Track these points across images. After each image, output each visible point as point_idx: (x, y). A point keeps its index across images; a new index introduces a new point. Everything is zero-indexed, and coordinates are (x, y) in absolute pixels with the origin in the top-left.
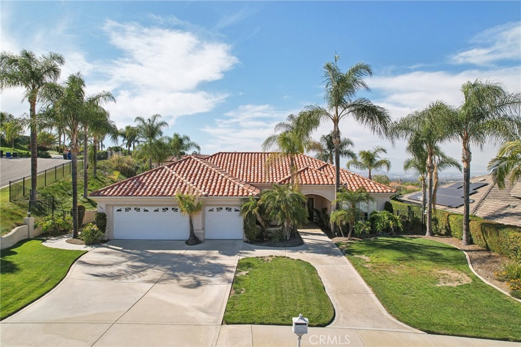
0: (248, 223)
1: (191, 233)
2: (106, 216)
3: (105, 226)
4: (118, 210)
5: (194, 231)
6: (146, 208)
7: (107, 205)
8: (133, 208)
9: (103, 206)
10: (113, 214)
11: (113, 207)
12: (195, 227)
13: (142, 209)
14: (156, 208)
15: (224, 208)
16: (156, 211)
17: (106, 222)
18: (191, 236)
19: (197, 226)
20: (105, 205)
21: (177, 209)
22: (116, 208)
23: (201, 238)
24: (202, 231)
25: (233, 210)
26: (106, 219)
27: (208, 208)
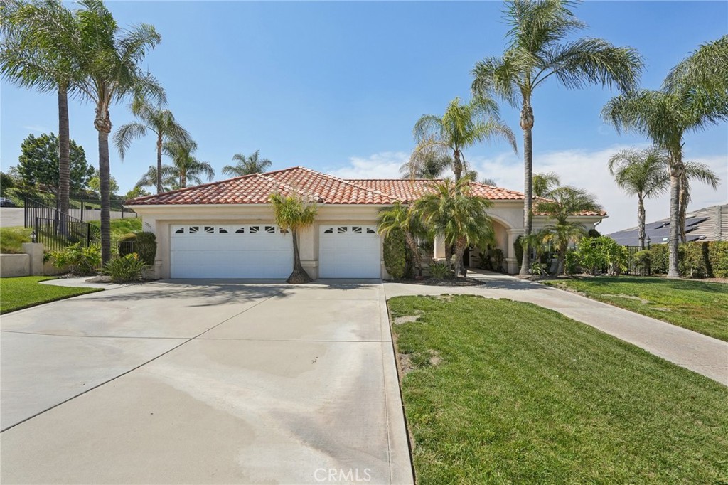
0: (391, 249)
1: (295, 263)
2: (155, 238)
3: (153, 254)
4: (179, 232)
5: (302, 263)
6: (224, 228)
7: (159, 222)
8: (202, 228)
9: (152, 222)
10: (170, 237)
11: (170, 225)
12: (303, 256)
13: (217, 230)
14: (239, 228)
15: (350, 228)
16: (239, 231)
17: (156, 247)
18: (295, 269)
19: (307, 254)
20: (155, 222)
21: (273, 229)
22: (175, 228)
23: (312, 273)
24: (314, 263)
25: (364, 231)
26: (155, 243)
27: (324, 228)
